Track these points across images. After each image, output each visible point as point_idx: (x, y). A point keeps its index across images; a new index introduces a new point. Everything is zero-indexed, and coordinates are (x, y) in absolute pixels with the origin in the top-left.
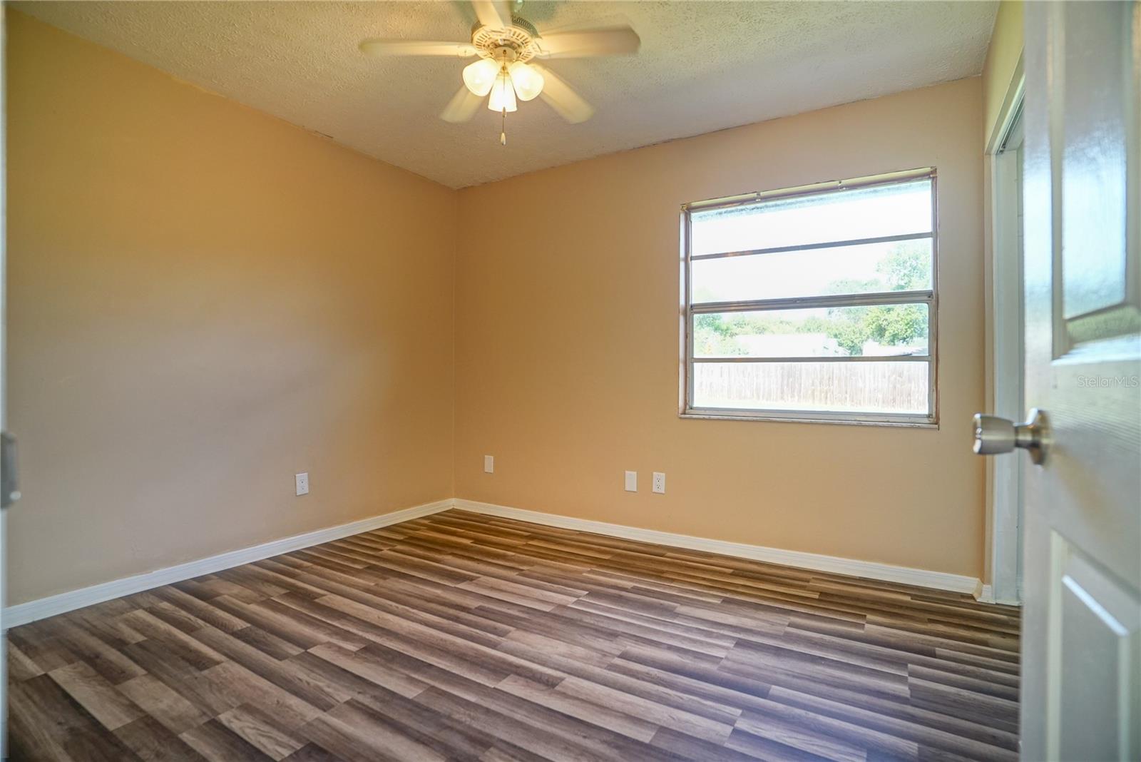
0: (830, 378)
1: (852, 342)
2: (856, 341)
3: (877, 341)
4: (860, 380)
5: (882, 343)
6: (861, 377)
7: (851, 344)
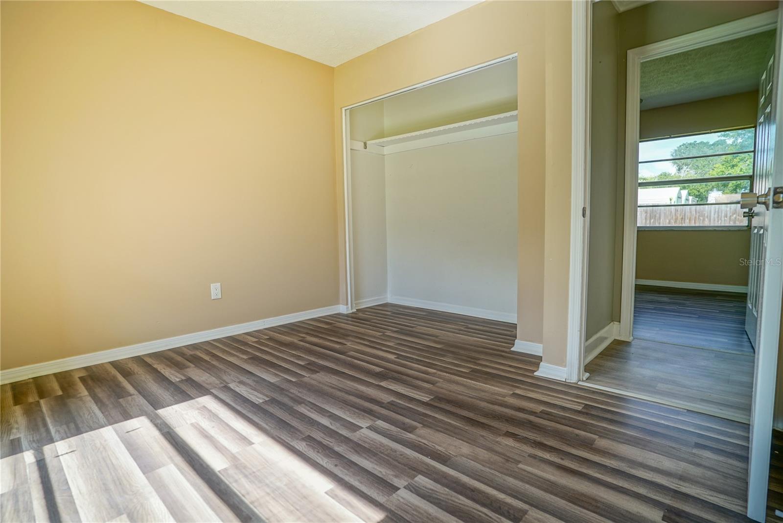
0: (682, 218)
1: (699, 191)
2: (701, 191)
3: (721, 190)
4: (707, 219)
5: (726, 191)
6: (707, 217)
7: (697, 193)
